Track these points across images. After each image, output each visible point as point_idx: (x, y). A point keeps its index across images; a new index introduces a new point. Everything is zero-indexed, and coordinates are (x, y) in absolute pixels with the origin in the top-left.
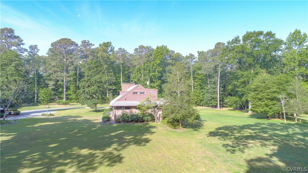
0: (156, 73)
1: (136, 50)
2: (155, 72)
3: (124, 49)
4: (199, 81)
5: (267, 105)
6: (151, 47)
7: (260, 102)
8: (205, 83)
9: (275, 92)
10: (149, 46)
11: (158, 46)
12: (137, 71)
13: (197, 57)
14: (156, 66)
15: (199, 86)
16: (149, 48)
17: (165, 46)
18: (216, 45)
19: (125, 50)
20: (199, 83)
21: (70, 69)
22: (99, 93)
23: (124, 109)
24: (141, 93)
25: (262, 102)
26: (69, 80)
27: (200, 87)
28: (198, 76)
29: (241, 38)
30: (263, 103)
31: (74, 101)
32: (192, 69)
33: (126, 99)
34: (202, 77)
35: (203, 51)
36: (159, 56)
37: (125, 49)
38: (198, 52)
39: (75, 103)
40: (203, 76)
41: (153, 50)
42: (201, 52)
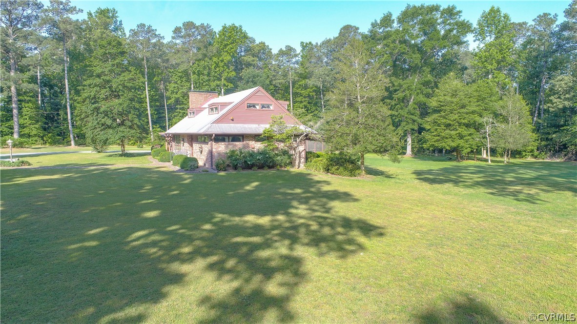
0: (223, 82)
1: (177, 30)
2: (219, 79)
3: (150, 27)
4: (304, 99)
5: (461, 137)
6: (210, 27)
7: (447, 131)
8: (316, 104)
9: (473, 112)
10: (205, 25)
11: (225, 25)
12: (181, 77)
13: (299, 54)
14: (223, 67)
16: (205, 29)
17: (237, 25)
18: (341, 29)
19: (153, 30)
20: (304, 103)
21: (31, 63)
22: (134, 114)
23: (229, 142)
24: (263, 107)
25: (451, 131)
26: (29, 87)
28: (302, 90)
29: (394, 17)
30: (453, 133)
31: (36, 141)
32: (291, 77)
33: (233, 120)
34: (311, 92)
35: (310, 43)
36: (228, 47)
37: (153, 28)
38: (302, 43)
39: (40, 146)
40: (311, 90)
41: (212, 33)
42: (307, 44)
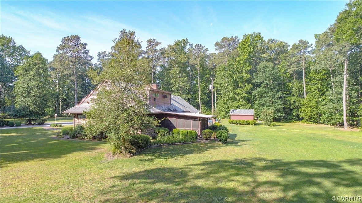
0: (244, 74)
1: (217, 44)
3: (201, 45)
4: (316, 82)
6: (237, 38)
10: (234, 37)
13: (312, 45)
14: (243, 63)
15: (317, 92)
16: (233, 40)
17: (257, 33)
19: (203, 47)
20: (317, 85)
27: (319, 93)
28: (315, 74)
32: (304, 65)
33: (88, 103)
34: (322, 75)
38: (316, 35)
42: (320, 35)
